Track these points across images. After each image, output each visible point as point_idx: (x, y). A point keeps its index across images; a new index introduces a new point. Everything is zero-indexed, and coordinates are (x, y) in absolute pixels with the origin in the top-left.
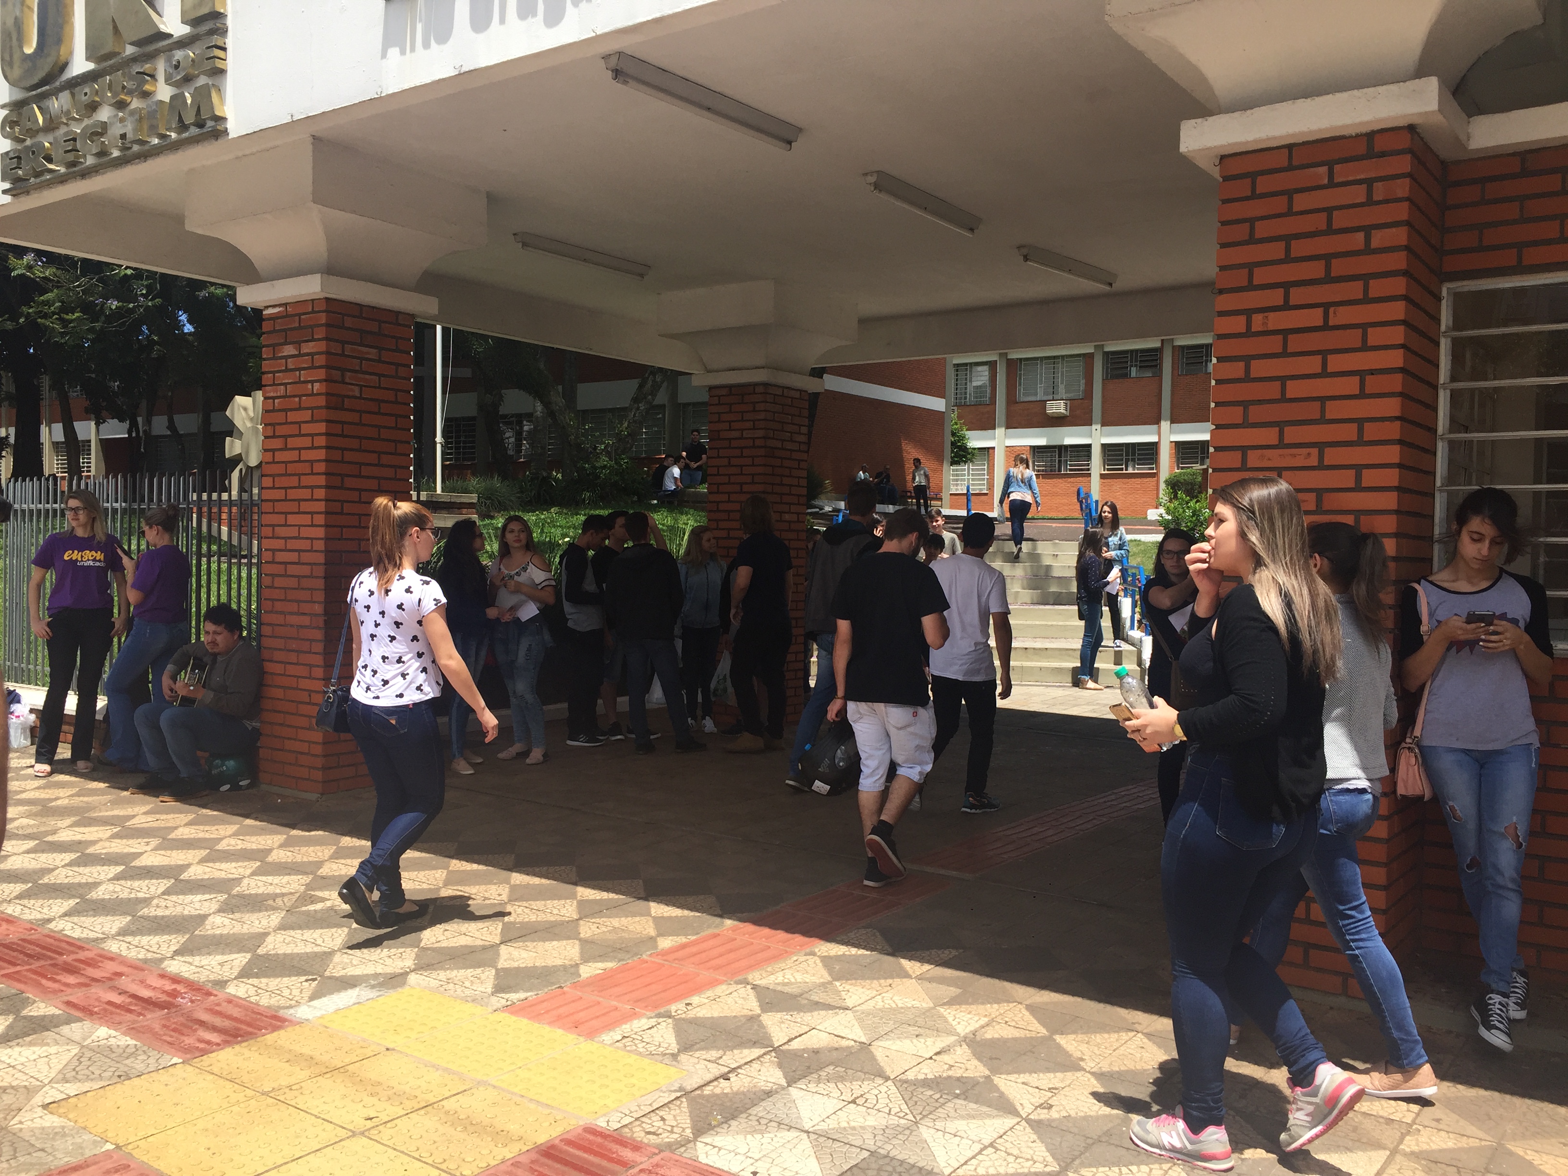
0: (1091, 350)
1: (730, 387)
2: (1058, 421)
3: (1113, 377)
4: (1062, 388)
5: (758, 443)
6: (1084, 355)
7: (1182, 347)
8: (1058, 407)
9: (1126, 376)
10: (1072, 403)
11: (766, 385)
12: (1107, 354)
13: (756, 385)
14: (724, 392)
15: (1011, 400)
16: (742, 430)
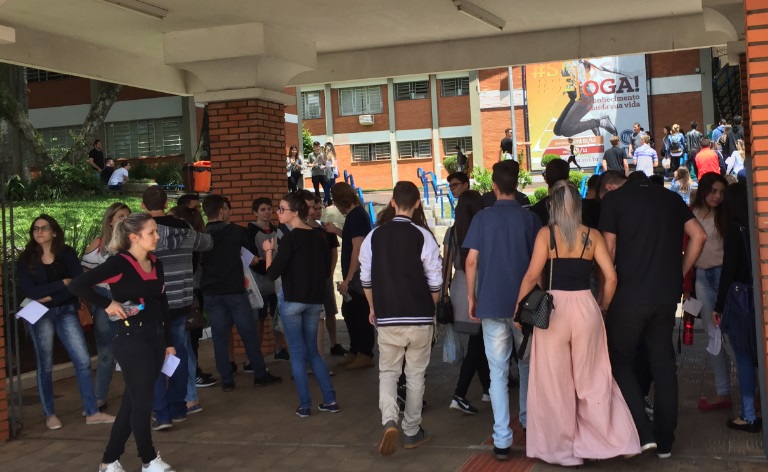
0: (385, 82)
1: (227, 103)
2: (368, 128)
3: (401, 99)
4: (368, 107)
5: (253, 142)
6: (381, 86)
7: (442, 80)
8: (366, 119)
9: (409, 98)
10: (375, 117)
11: (256, 100)
12: (395, 85)
13: (247, 100)
14: (221, 106)
15: (336, 115)
16: (239, 134)
